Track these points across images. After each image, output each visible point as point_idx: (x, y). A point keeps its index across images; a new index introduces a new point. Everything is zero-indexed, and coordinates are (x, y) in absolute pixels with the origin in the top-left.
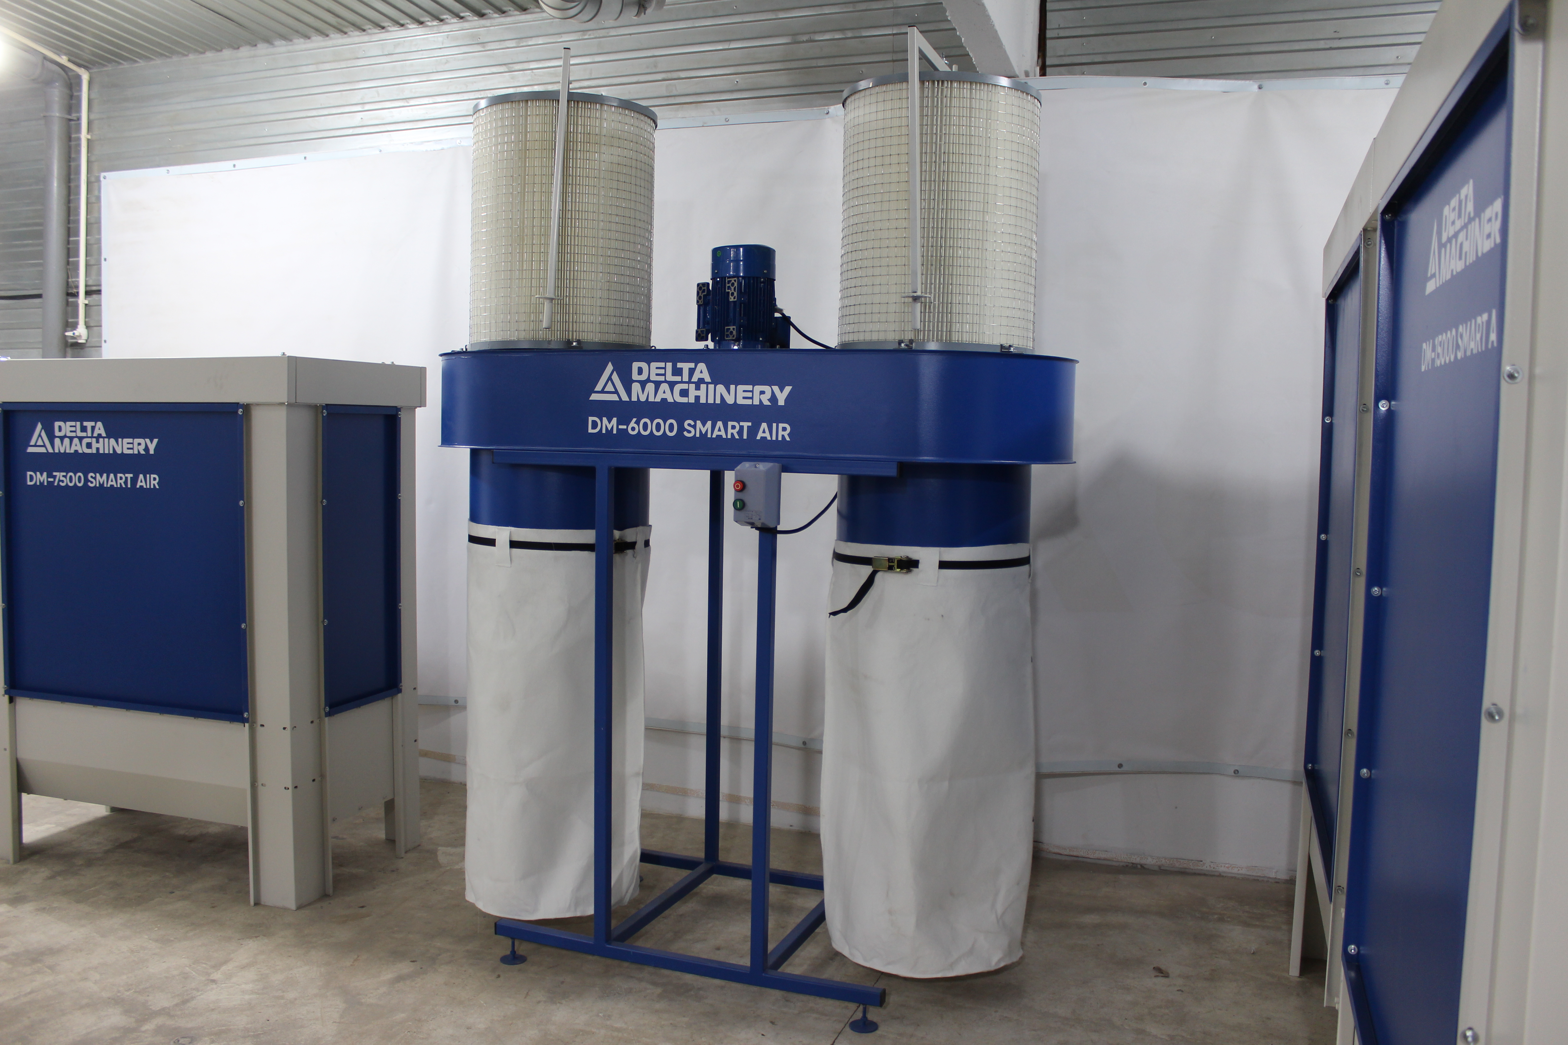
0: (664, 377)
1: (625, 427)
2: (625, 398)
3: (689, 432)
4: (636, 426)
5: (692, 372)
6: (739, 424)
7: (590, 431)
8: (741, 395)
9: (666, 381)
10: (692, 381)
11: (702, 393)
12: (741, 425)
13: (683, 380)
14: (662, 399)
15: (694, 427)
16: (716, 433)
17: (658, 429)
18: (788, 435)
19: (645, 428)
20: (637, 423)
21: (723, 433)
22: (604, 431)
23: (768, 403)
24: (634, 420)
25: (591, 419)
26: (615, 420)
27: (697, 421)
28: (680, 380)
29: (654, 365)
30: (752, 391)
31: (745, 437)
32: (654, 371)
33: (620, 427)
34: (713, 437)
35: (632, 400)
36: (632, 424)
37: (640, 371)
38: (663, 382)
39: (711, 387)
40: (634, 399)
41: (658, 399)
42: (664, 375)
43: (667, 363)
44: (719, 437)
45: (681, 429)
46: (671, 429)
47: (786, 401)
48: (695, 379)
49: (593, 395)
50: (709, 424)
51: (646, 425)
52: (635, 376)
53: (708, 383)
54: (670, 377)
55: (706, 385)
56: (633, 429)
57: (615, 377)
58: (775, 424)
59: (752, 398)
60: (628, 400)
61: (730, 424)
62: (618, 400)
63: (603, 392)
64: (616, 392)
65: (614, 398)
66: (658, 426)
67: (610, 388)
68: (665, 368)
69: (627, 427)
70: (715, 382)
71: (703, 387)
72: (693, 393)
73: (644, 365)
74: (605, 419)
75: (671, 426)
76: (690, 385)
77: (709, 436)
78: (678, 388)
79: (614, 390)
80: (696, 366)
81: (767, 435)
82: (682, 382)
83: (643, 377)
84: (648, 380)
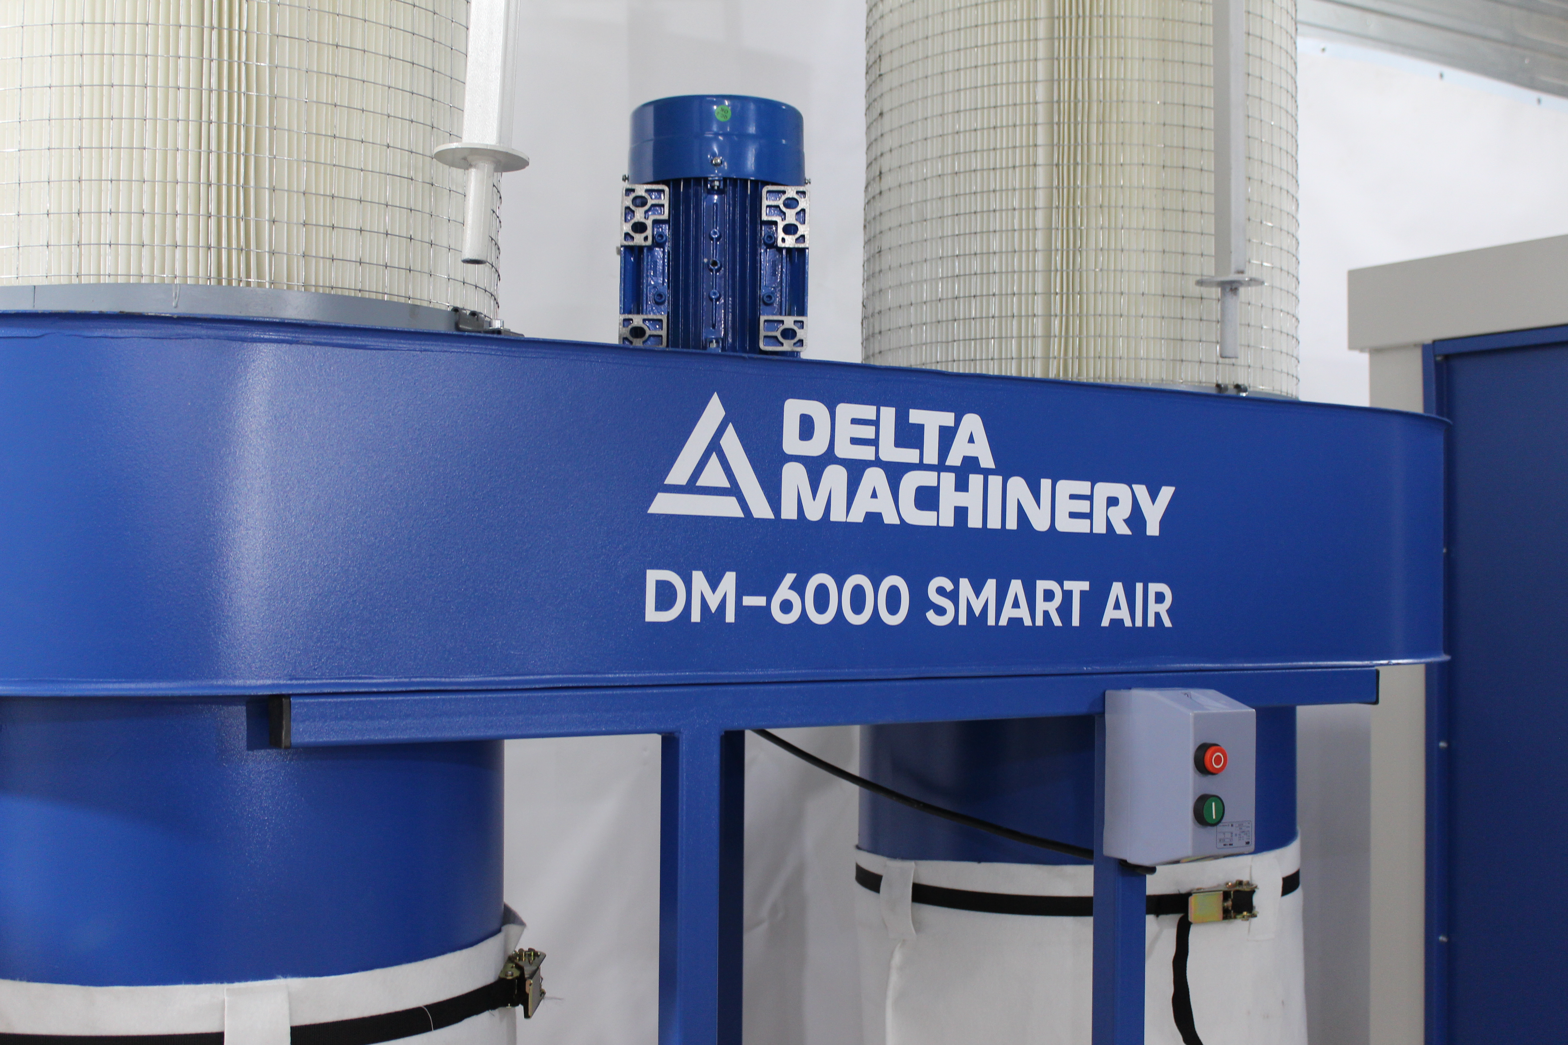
0: (873, 448)
1: (760, 601)
2: (761, 509)
3: (941, 611)
4: (794, 597)
5: (947, 436)
6: (1062, 587)
7: (652, 615)
8: (1065, 506)
9: (877, 462)
10: (947, 464)
11: (972, 499)
12: (1065, 588)
13: (925, 462)
14: (867, 513)
15: (954, 596)
16: (1008, 612)
17: (858, 605)
18: (1169, 611)
19: (821, 605)
20: (799, 587)
21: (1023, 612)
22: (696, 617)
23: (1126, 531)
24: (790, 578)
25: (653, 576)
26: (729, 580)
27: (961, 580)
28: (917, 461)
29: (846, 411)
30: (1090, 498)
31: (1076, 622)
32: (845, 431)
33: (749, 601)
34: (1000, 624)
35: (783, 517)
36: (784, 592)
37: (807, 428)
38: (867, 464)
39: (995, 481)
40: (789, 512)
41: (857, 516)
42: (874, 442)
43: (882, 408)
44: (1016, 622)
45: (921, 602)
46: (893, 606)
47: (1162, 522)
48: (954, 459)
49: (660, 497)
50: (990, 587)
51: (822, 593)
52: (791, 443)
53: (986, 473)
54: (891, 452)
55: (981, 477)
56: (786, 607)
57: (731, 442)
58: (1141, 584)
59: (1089, 516)
60: (772, 516)
61: (1042, 585)
62: (741, 515)
63: (691, 487)
64: (734, 490)
65: (728, 508)
66: (858, 595)
67: (713, 475)
68: (876, 423)
69: (769, 602)
70: (1005, 470)
71: (975, 481)
72: (949, 499)
73: (817, 410)
74: (698, 577)
75: (894, 594)
76: (942, 474)
77: (991, 621)
78: (910, 482)
79: (727, 485)
80: (958, 421)
81: (1123, 614)
82: (921, 466)
83: (816, 447)
84: (829, 457)
